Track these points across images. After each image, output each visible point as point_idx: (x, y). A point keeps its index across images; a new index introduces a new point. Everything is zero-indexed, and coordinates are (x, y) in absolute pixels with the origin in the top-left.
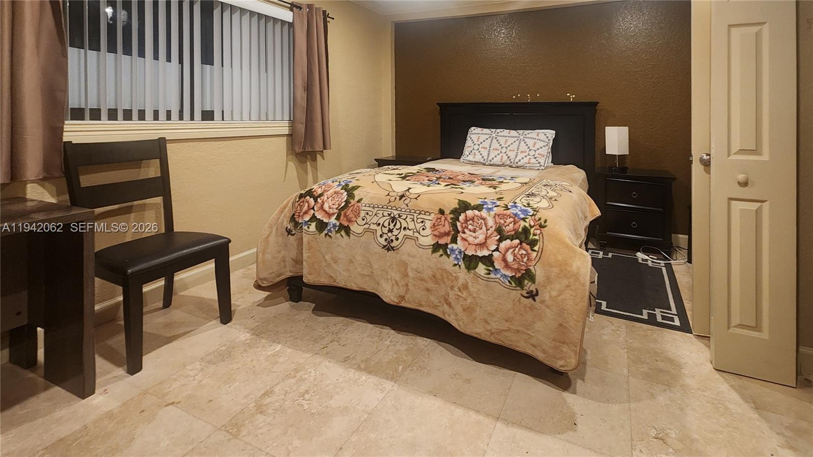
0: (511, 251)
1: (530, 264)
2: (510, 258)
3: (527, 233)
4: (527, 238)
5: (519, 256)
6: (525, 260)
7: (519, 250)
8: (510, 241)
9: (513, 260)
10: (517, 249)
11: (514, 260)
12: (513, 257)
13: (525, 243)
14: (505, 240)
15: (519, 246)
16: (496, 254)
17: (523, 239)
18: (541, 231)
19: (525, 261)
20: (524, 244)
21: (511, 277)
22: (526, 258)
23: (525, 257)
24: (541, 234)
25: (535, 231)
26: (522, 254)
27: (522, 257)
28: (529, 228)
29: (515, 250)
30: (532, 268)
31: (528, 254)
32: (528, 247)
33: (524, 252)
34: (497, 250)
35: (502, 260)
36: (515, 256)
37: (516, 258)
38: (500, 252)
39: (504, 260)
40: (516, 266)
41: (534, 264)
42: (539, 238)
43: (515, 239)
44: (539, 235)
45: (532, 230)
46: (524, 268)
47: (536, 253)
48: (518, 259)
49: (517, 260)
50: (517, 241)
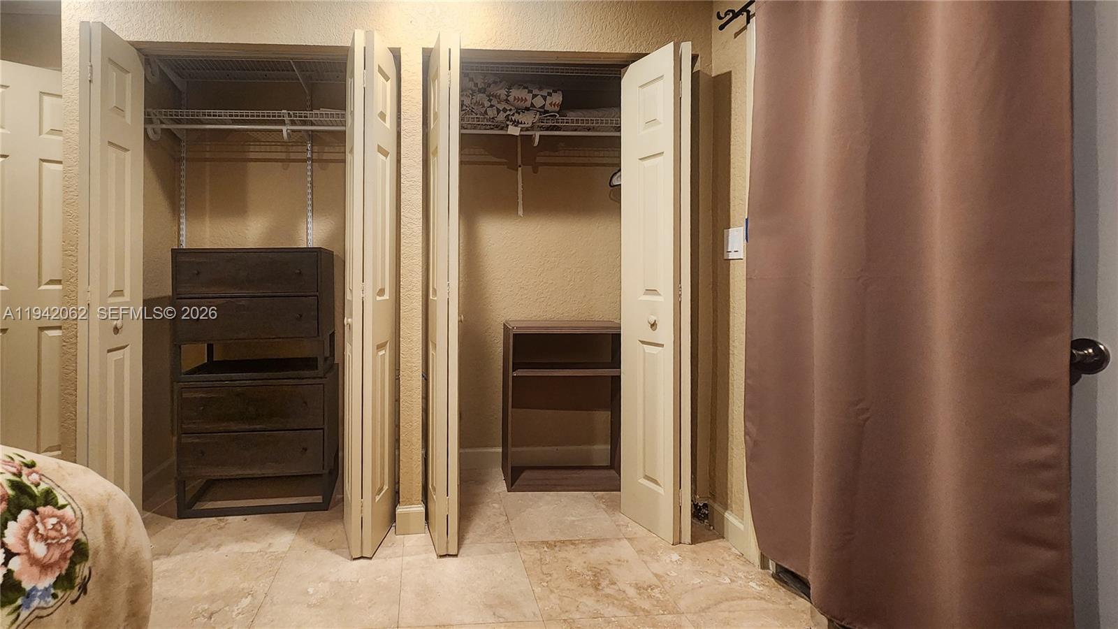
0: (31, 536)
1: (74, 532)
2: (39, 549)
3: (26, 491)
4: (32, 496)
5: (53, 534)
6: (65, 531)
7: (44, 524)
8: (13, 522)
9: (48, 548)
10: (39, 525)
11: (49, 546)
12: (43, 543)
13: (38, 506)
14: (6, 528)
15: (38, 518)
16: (15, 564)
17: (31, 503)
18: (37, 473)
19: (66, 533)
20: (41, 509)
21: (55, 585)
22: (65, 527)
23: (62, 526)
24: (42, 477)
25: (30, 477)
26: (54, 525)
27: (57, 531)
28: (18, 479)
29: (37, 530)
30: (80, 536)
31: (61, 520)
32: (49, 509)
33: (54, 521)
34: (9, 555)
35: (31, 565)
36: (45, 539)
37: (49, 541)
38: (18, 554)
39: (34, 561)
40: (56, 554)
41: (80, 528)
42: (47, 483)
43: (19, 513)
44: (41, 479)
45: (24, 479)
46: (70, 546)
47: (68, 507)
48: (53, 539)
49: (54, 541)
50: (25, 515)
